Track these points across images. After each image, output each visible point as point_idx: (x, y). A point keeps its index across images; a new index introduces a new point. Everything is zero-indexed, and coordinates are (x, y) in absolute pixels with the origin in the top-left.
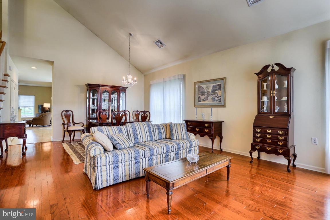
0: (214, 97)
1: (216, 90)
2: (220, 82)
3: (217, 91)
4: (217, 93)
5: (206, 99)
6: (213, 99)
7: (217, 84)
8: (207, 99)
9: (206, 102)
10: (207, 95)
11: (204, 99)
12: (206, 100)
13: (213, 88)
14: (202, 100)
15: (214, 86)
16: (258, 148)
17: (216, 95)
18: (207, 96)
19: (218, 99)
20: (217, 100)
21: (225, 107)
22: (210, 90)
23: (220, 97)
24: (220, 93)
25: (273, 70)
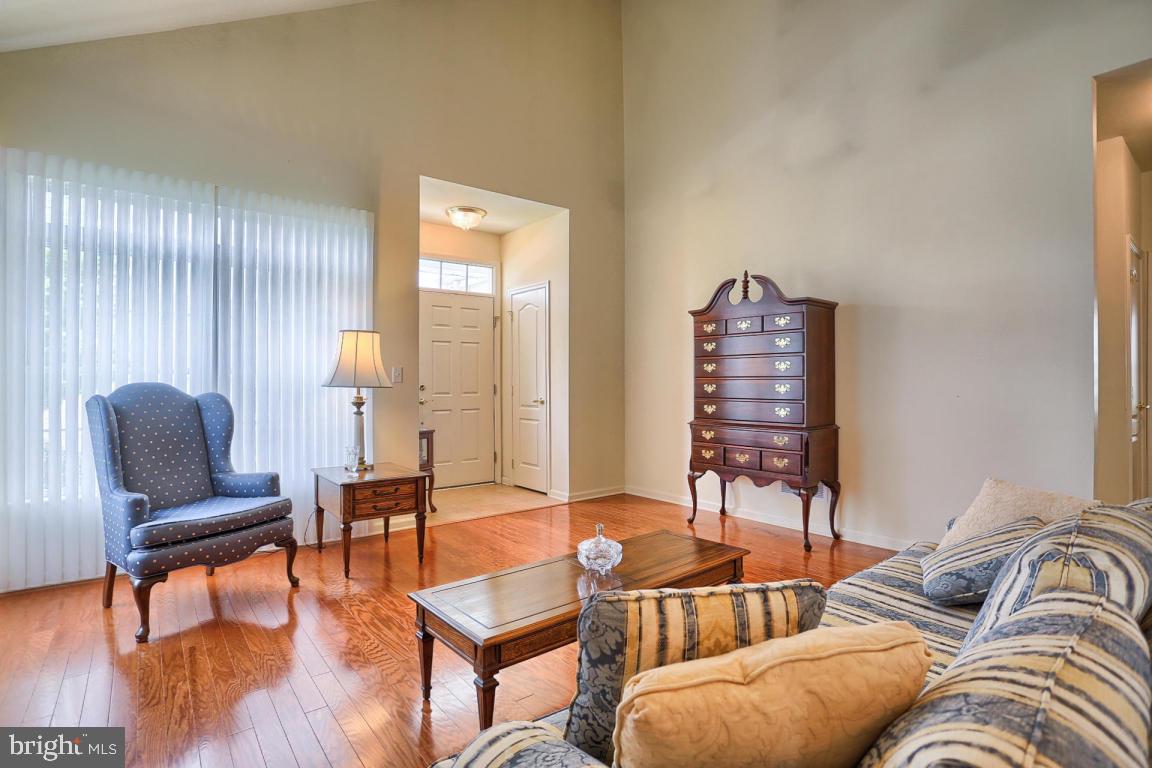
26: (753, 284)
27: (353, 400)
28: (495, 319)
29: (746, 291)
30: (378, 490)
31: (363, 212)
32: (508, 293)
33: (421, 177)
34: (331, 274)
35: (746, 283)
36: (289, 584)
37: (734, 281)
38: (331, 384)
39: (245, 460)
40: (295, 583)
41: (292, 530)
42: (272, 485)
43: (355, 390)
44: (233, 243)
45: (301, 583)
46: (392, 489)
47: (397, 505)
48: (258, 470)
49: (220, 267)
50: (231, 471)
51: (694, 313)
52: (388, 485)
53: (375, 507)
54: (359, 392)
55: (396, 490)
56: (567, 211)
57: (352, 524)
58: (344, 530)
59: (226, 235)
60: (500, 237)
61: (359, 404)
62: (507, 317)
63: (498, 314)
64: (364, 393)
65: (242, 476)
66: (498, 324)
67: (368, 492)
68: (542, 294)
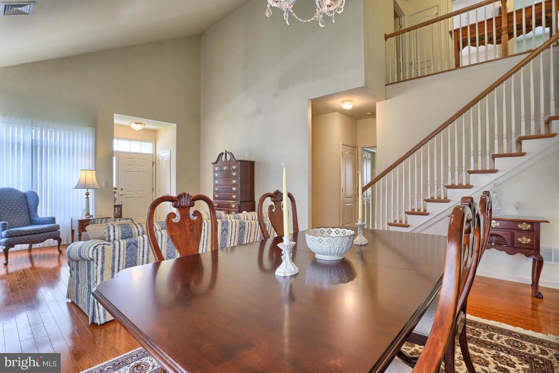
26: (228, 154)
27: (85, 193)
28: (153, 163)
29: (226, 157)
31: (90, 128)
32: (158, 153)
33: (115, 114)
34: (78, 149)
35: (226, 154)
36: (58, 252)
37: (223, 153)
38: (76, 188)
39: (43, 212)
40: (61, 252)
41: (60, 234)
42: (53, 220)
43: (86, 190)
44: (39, 138)
45: (63, 252)
48: (48, 216)
49: (34, 148)
50: (38, 216)
51: (213, 164)
54: (88, 190)
56: (176, 124)
57: (82, 233)
58: (79, 235)
59: (36, 136)
60: (155, 132)
61: (87, 194)
62: (157, 162)
63: (154, 161)
64: (90, 191)
65: (42, 218)
66: (154, 165)
68: (168, 154)
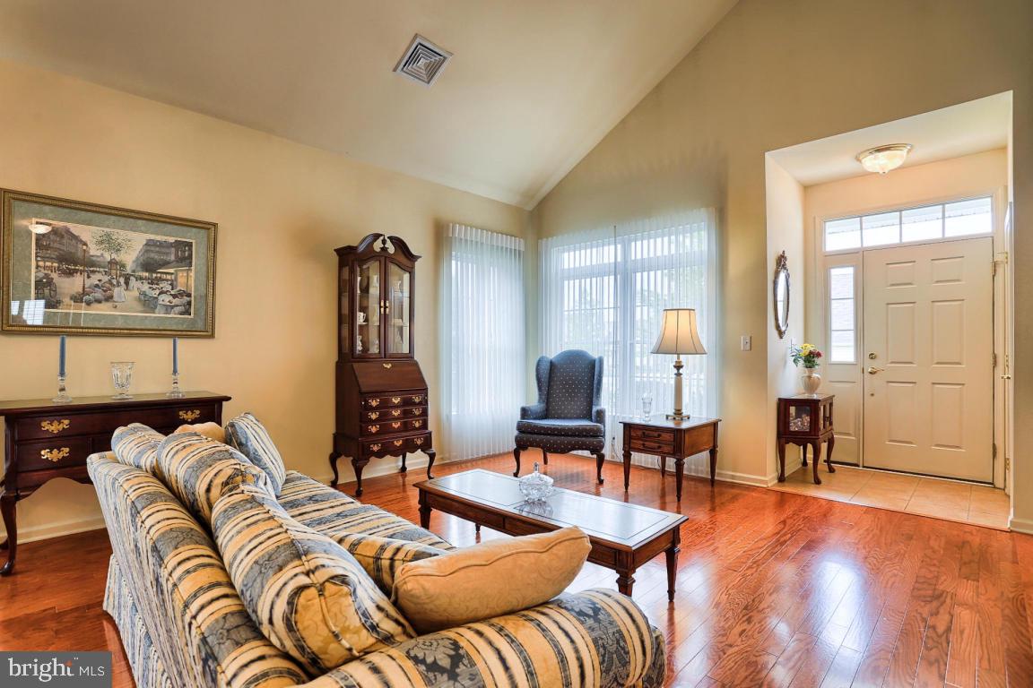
0: (155, 293)
1: (166, 264)
2: (190, 236)
3: (172, 271)
4: (169, 277)
5: (99, 294)
6: (148, 303)
7: (172, 240)
8: (109, 298)
9: (104, 309)
10: (106, 278)
11: (84, 293)
12: (99, 301)
13: (147, 251)
14: (67, 300)
15: (149, 243)
16: (375, 448)
17: (166, 286)
18: (110, 282)
19: (176, 301)
20: (169, 308)
21: (212, 336)
22: (129, 258)
23: (189, 295)
24: (188, 279)
25: (384, 249)
27: (674, 364)
28: (994, 265)
30: (647, 432)
41: (603, 447)
43: (676, 356)
46: (656, 434)
47: (659, 447)
52: (653, 431)
53: (644, 444)
54: (678, 358)
55: (659, 435)
56: (1011, 93)
57: (629, 453)
58: (625, 456)
61: (678, 367)
67: (640, 433)
